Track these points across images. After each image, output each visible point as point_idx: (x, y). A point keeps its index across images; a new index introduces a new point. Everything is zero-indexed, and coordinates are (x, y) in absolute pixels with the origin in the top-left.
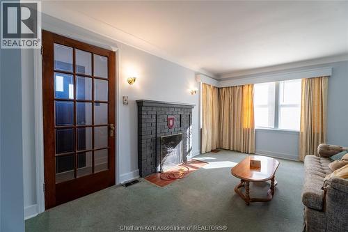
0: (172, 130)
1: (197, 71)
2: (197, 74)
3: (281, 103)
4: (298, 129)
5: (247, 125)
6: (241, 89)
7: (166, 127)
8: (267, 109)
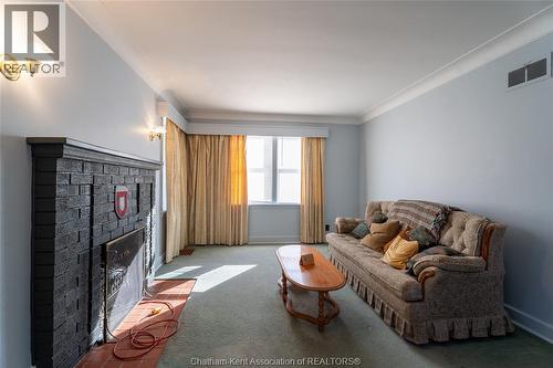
0: (123, 223)
1: (159, 93)
2: (159, 100)
3: (279, 167)
4: (298, 201)
5: (236, 200)
6: (226, 142)
7: (112, 215)
8: (262, 175)
